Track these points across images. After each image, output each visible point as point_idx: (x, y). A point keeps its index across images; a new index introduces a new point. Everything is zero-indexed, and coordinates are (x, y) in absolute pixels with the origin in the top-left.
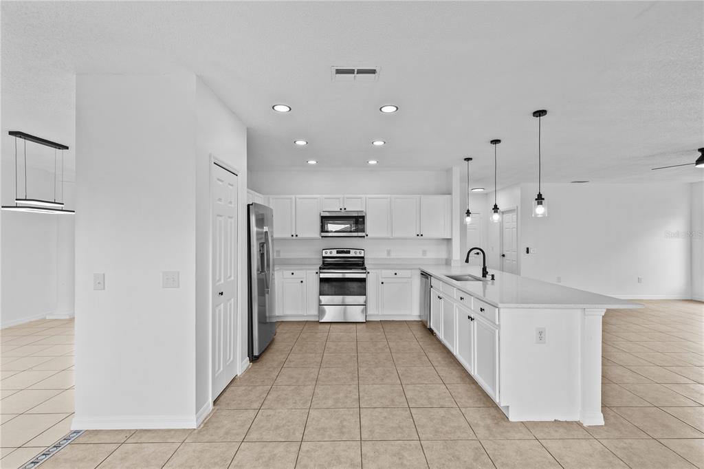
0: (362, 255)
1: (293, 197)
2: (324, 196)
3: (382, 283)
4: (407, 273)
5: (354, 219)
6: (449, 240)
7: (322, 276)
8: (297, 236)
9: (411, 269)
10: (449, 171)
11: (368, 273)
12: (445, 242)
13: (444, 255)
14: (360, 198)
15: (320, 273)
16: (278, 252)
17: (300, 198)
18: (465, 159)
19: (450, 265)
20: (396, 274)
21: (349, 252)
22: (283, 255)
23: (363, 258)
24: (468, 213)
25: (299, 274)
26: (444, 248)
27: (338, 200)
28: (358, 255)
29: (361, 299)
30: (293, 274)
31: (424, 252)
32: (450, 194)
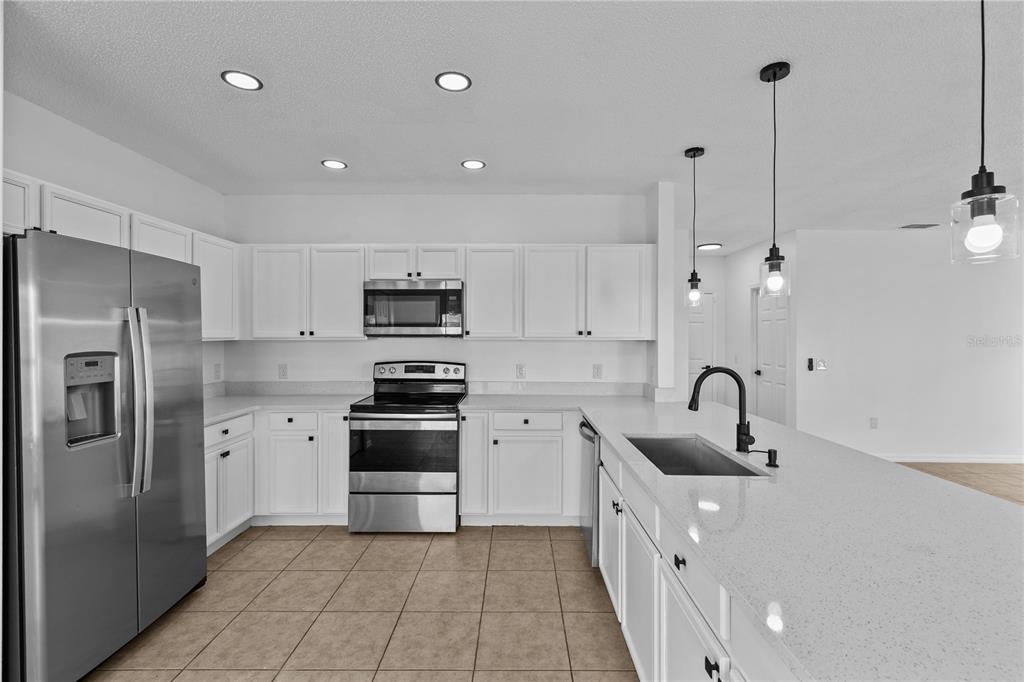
0: (460, 376)
1: (305, 247)
2: (374, 246)
3: (496, 442)
4: (552, 420)
5: (438, 297)
6: (651, 344)
7: (357, 425)
8: (312, 333)
9: (561, 411)
10: (651, 191)
11: (464, 418)
12: (643, 348)
13: (640, 377)
14: (454, 251)
15: (352, 419)
16: (283, 369)
17: (318, 251)
18: (688, 152)
19: (652, 400)
20: (526, 422)
21: (431, 370)
22: (294, 376)
23: (462, 382)
24: (694, 280)
25: (306, 421)
26: (640, 359)
27: (405, 255)
28: (452, 376)
29: (446, 480)
30: (290, 420)
31: (597, 370)
32: (653, 240)
